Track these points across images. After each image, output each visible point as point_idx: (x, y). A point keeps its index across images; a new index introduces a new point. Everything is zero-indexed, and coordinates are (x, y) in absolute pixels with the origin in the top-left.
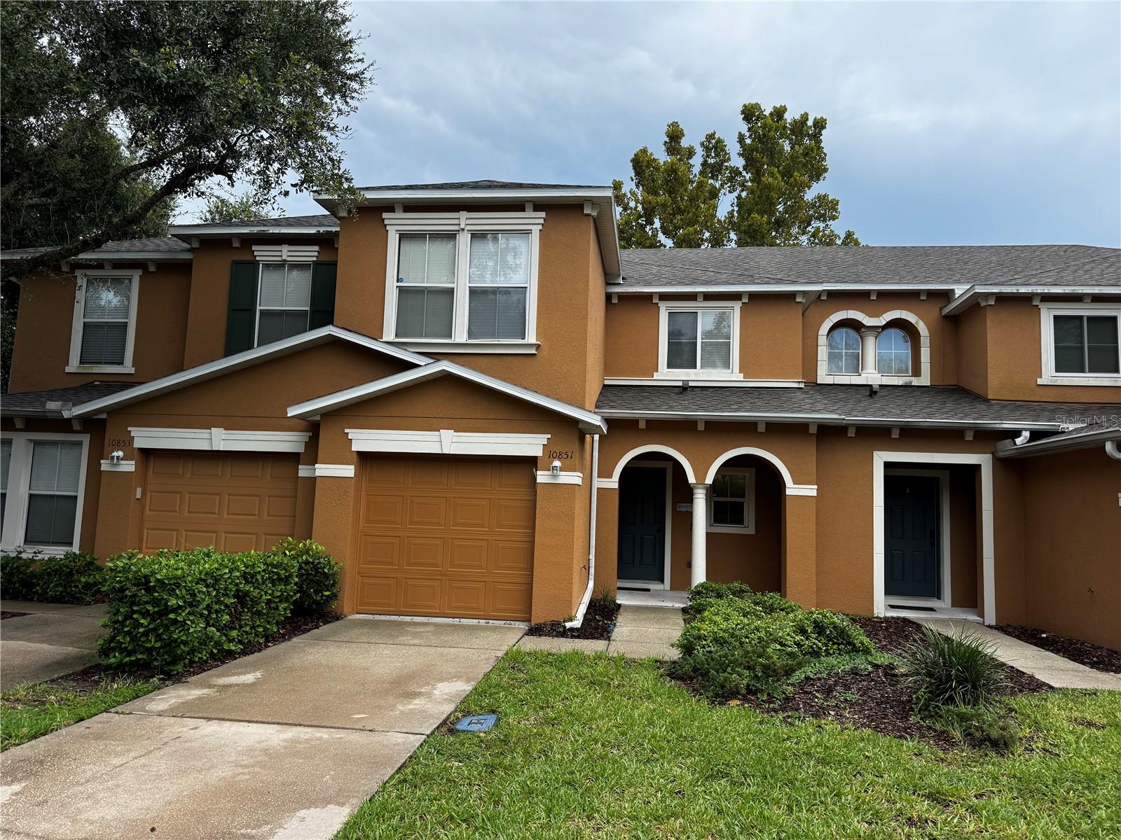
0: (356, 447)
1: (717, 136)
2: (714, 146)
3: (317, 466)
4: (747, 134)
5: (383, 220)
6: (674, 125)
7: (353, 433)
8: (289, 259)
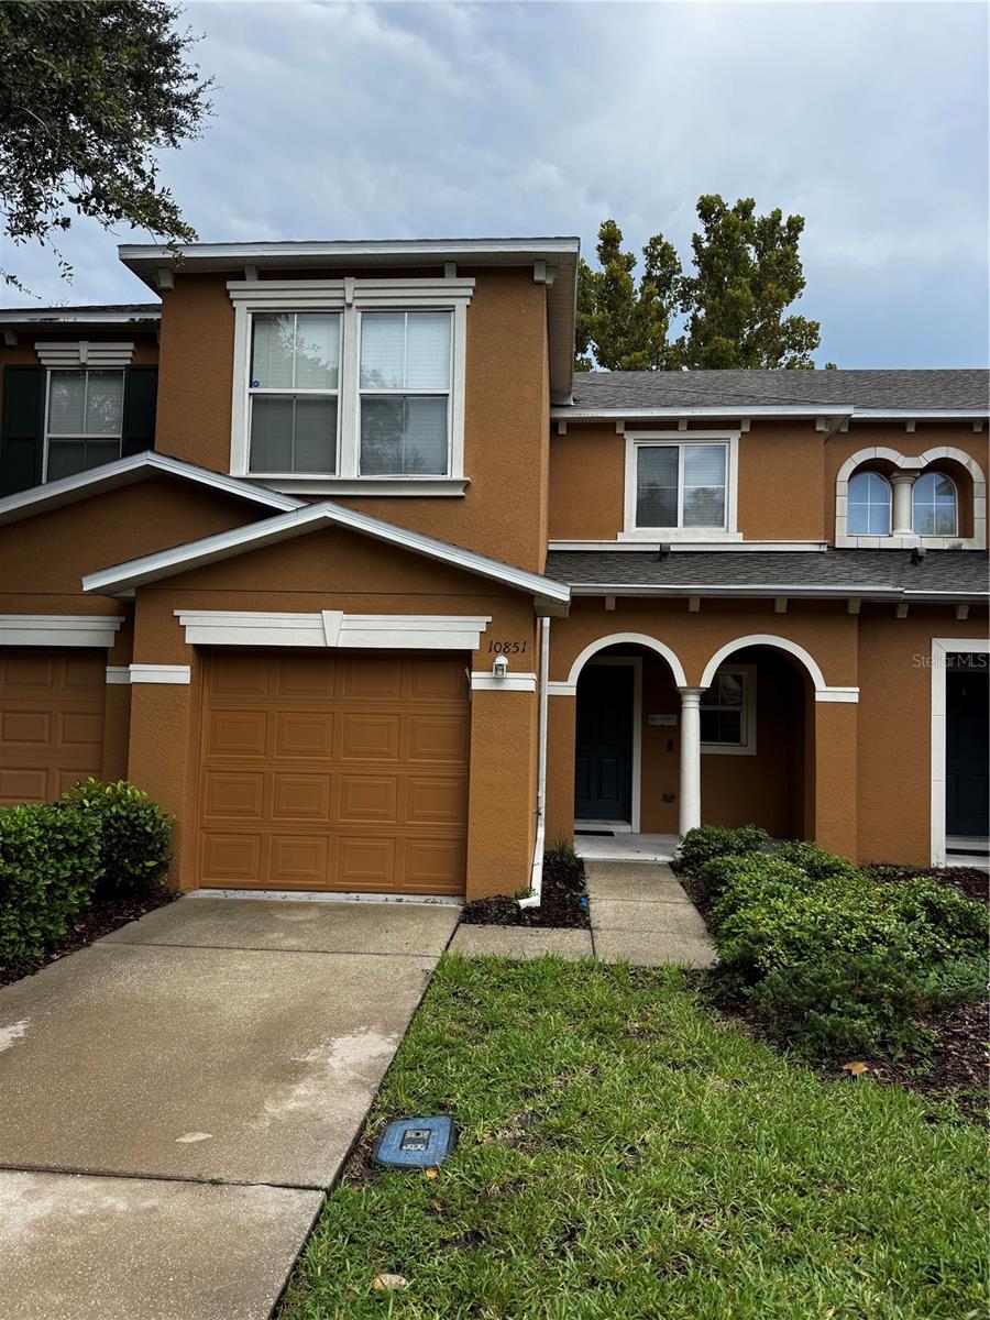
0: (192, 638)
1: (664, 240)
2: (660, 253)
3: (132, 667)
4: (705, 236)
5: (228, 292)
6: (610, 225)
7: (186, 617)
8: (90, 362)
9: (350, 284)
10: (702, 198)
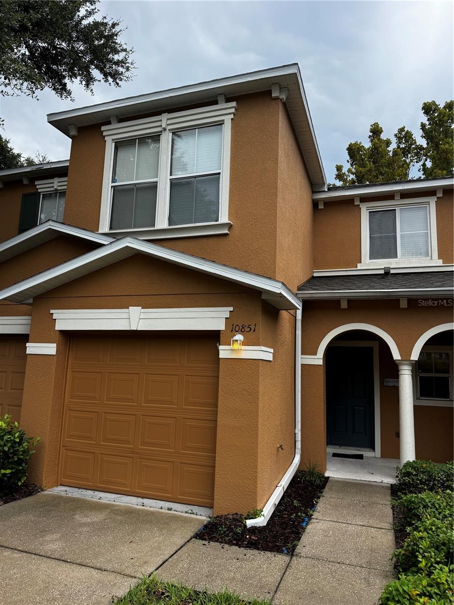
0: (60, 326)
1: (406, 129)
2: (404, 136)
3: (28, 345)
4: (427, 123)
5: (102, 132)
6: (376, 125)
7: (57, 314)
8: (59, 188)
9: (165, 117)
10: (424, 104)
